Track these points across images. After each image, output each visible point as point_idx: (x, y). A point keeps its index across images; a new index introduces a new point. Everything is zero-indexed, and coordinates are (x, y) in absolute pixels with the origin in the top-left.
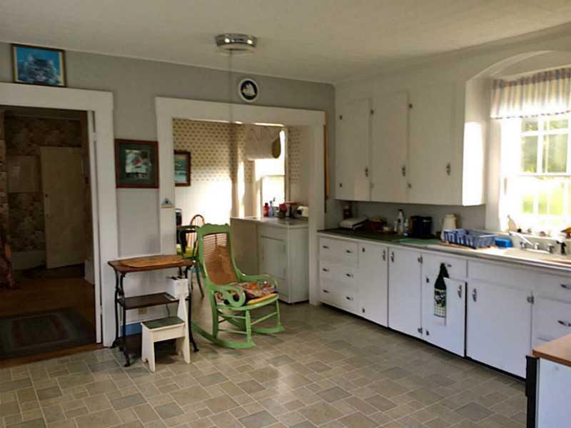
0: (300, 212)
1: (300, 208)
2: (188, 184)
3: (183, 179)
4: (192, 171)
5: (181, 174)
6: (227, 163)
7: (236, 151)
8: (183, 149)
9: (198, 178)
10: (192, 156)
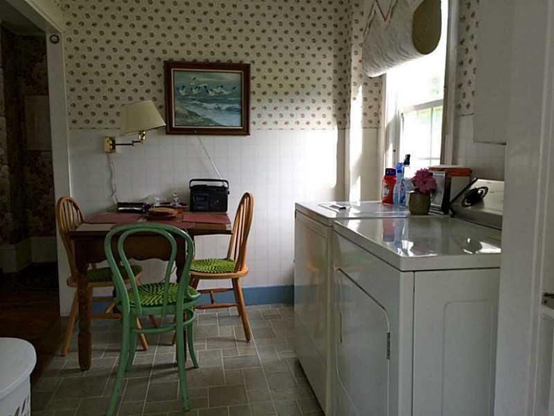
0: (476, 198)
1: (479, 183)
2: (244, 130)
3: (234, 121)
4: (253, 103)
5: (229, 110)
6: (330, 88)
7: (349, 62)
8: (235, 60)
9: (265, 118)
10: (253, 73)
